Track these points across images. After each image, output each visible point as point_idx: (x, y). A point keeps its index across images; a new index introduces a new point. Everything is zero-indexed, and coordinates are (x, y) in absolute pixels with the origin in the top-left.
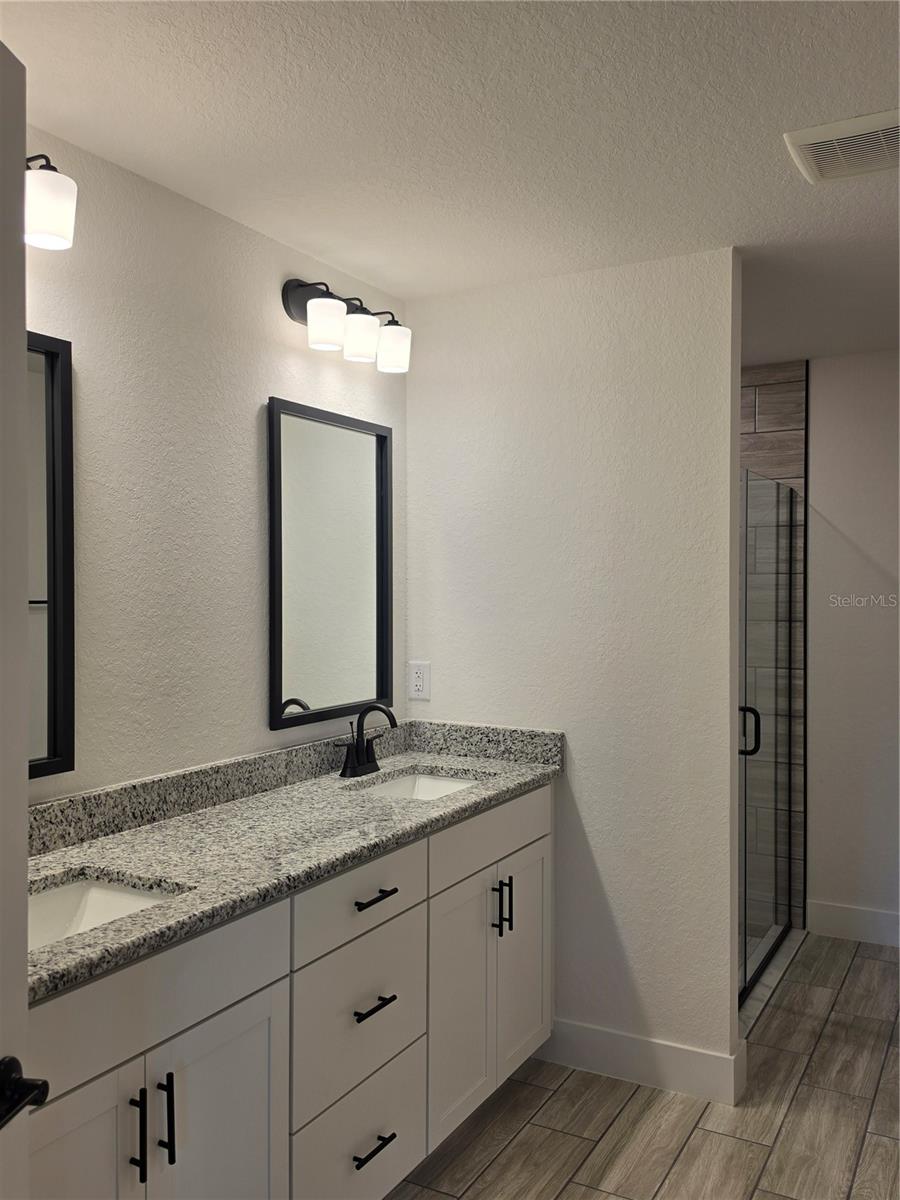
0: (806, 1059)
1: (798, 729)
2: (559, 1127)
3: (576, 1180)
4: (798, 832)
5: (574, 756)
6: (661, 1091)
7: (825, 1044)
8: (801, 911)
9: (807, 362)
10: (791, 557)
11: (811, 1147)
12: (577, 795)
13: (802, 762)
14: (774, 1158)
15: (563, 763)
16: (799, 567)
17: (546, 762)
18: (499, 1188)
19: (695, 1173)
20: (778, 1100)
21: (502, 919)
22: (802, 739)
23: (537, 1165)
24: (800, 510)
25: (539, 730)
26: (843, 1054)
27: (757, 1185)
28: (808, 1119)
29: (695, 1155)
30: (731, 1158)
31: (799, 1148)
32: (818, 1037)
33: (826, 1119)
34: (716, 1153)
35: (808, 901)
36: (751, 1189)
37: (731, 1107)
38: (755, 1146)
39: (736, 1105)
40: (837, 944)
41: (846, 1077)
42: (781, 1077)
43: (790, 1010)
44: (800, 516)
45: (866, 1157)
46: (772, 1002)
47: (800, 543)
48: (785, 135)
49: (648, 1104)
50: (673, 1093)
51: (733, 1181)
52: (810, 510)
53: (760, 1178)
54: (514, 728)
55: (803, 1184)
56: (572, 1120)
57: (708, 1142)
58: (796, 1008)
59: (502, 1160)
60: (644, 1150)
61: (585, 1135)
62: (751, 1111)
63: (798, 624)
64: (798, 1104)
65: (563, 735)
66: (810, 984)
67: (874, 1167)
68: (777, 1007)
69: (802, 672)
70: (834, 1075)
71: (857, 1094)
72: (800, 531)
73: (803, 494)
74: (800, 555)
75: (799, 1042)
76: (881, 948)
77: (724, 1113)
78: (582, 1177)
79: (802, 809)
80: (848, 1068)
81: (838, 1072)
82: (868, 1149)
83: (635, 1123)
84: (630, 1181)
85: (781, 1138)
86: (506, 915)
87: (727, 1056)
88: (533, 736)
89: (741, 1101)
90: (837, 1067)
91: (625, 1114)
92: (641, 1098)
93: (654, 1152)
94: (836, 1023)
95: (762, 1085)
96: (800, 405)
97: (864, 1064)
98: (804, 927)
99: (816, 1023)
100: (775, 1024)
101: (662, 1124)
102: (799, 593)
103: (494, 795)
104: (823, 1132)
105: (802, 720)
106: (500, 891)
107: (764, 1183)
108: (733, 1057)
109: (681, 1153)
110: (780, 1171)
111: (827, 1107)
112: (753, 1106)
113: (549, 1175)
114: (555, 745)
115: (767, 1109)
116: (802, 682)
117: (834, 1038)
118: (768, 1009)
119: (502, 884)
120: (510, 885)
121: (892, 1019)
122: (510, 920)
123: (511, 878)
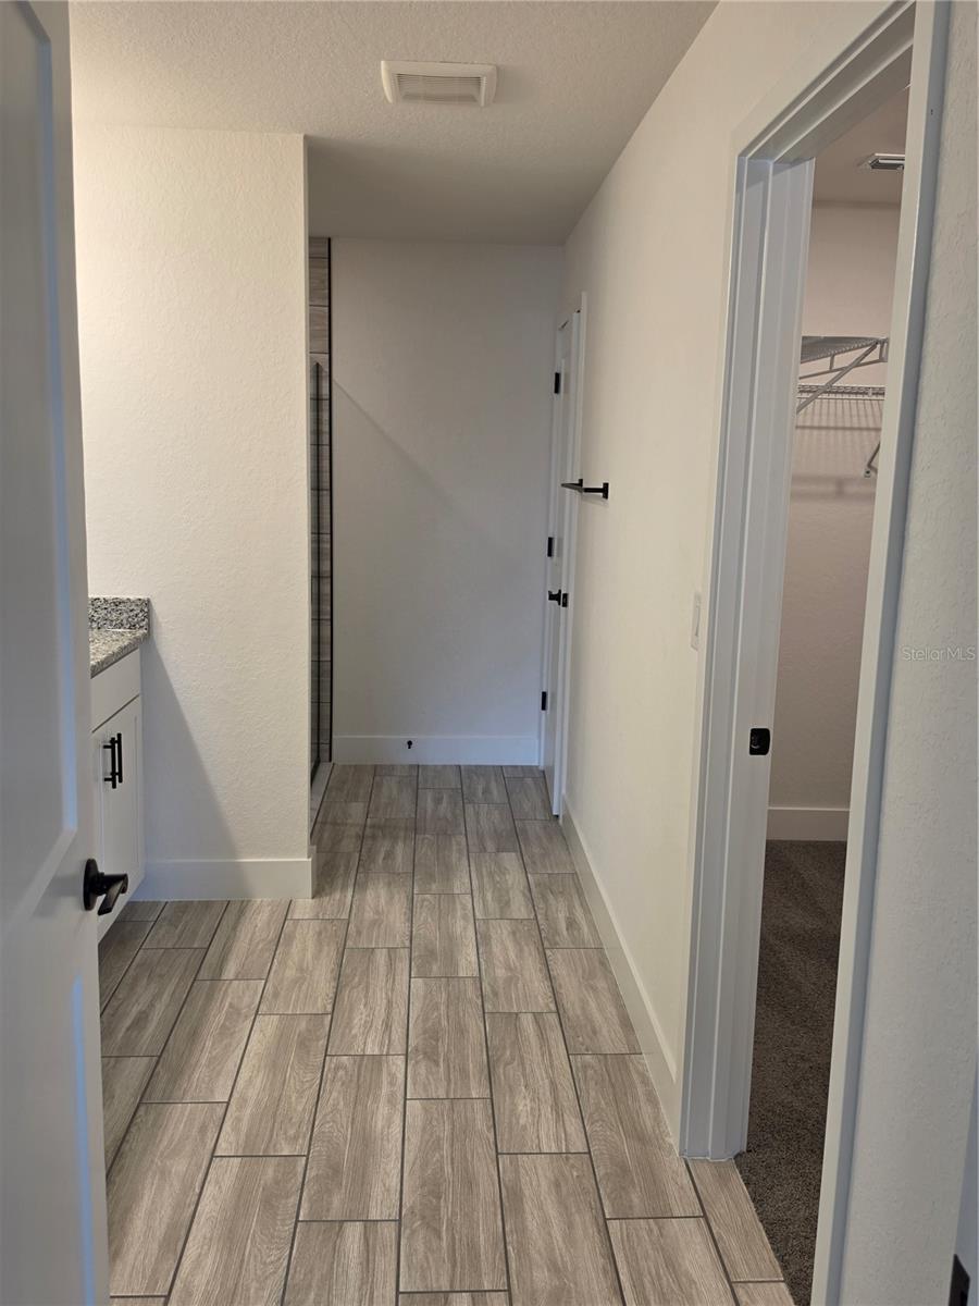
0: (357, 855)
1: (326, 589)
2: (169, 945)
3: (200, 977)
4: (325, 679)
5: (160, 620)
6: (249, 901)
7: (368, 843)
8: (328, 746)
9: (329, 240)
10: (318, 430)
11: (377, 912)
12: (163, 657)
13: (329, 617)
14: (352, 926)
15: (149, 627)
16: (325, 439)
17: (133, 627)
18: (134, 1000)
19: (295, 949)
20: (344, 888)
21: (113, 773)
22: (329, 597)
23: (161, 976)
24: (325, 385)
25: (125, 597)
26: (383, 847)
27: (345, 945)
28: (370, 895)
29: (291, 938)
30: (320, 933)
31: (369, 915)
32: (362, 838)
33: (383, 892)
34: (308, 933)
35: (334, 736)
36: (341, 949)
37: (310, 900)
38: (335, 922)
39: (313, 898)
40: (358, 769)
41: (390, 862)
42: (341, 870)
43: (335, 824)
44: (325, 391)
45: (417, 910)
46: (319, 819)
47: (325, 416)
48: (382, 62)
49: (242, 912)
50: (259, 900)
51: (326, 948)
52: (334, 386)
53: (345, 942)
54: (96, 597)
55: (378, 937)
56: (179, 938)
57: (299, 927)
58: (339, 821)
59: (128, 980)
60: (250, 945)
61: (196, 946)
62: (326, 899)
63: (325, 492)
64: (360, 886)
65: (149, 600)
66: (346, 801)
67: (424, 914)
68: (324, 823)
69: (329, 536)
70: (380, 861)
71: (400, 871)
72: (325, 405)
73: (327, 370)
74: (326, 428)
75: (348, 845)
76: (393, 767)
77: (305, 905)
78: (203, 974)
79: (329, 659)
80: (389, 855)
81: (384, 859)
82: (417, 904)
83: (234, 928)
84: (245, 968)
85: (353, 912)
86: (117, 771)
87: (305, 859)
88: (117, 603)
89: (317, 893)
90: (382, 855)
91: (224, 923)
92: (233, 909)
93: (258, 943)
94: (373, 826)
95: (329, 880)
96: (323, 282)
97: (401, 851)
98: (330, 760)
99: (358, 829)
100: (326, 835)
101: (257, 924)
102: (326, 463)
103: (106, 659)
104: (383, 901)
105: (329, 580)
106: (113, 747)
107: (350, 944)
108: (310, 860)
109: (280, 940)
110: (359, 933)
111: (381, 885)
112: (326, 895)
113: (175, 981)
114: (142, 610)
115: (337, 895)
116: (329, 546)
117: (374, 837)
118: (317, 826)
119: (113, 740)
120: (119, 742)
121: (413, 816)
122: (120, 774)
123: (119, 735)
